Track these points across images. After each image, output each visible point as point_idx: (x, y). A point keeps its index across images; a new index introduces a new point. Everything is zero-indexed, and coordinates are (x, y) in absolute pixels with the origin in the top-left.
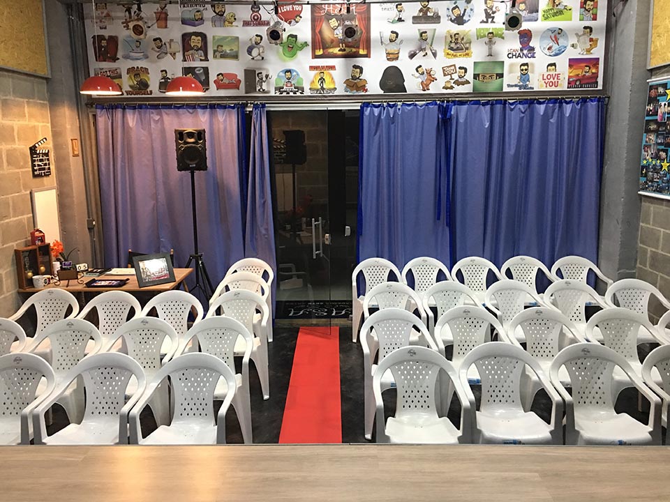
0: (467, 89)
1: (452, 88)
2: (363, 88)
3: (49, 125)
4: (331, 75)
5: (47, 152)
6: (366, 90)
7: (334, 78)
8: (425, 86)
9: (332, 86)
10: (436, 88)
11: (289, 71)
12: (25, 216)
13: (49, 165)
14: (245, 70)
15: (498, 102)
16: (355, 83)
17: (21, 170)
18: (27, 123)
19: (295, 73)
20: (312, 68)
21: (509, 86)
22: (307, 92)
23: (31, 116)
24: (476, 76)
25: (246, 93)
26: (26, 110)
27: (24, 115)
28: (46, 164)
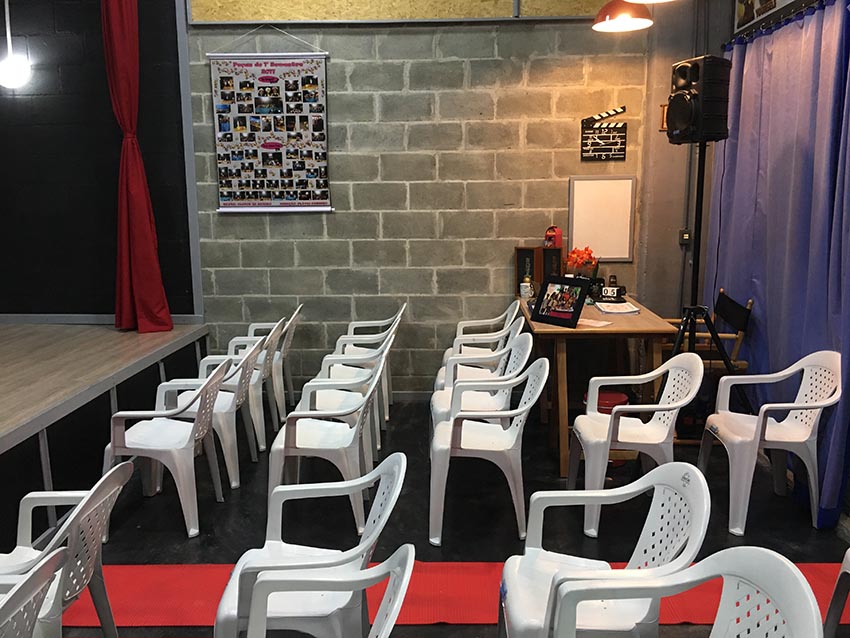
3: (644, 88)
12: (552, 210)
13: (623, 143)
18: (584, 87)
23: (594, 77)
26: (587, 69)
27: (580, 77)
28: (616, 143)
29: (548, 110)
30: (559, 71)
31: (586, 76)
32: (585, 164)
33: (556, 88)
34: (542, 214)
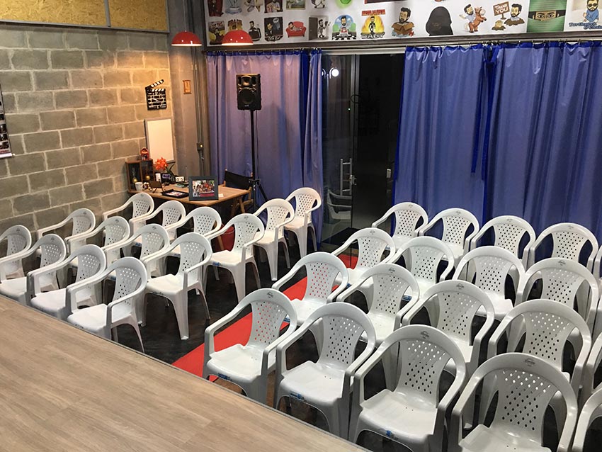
0: (520, 29)
1: (503, 28)
2: (410, 31)
3: (169, 69)
4: (380, 19)
5: (163, 90)
6: (413, 34)
7: (384, 22)
8: (473, 27)
9: (381, 31)
10: (484, 30)
11: (344, 17)
12: (138, 139)
13: (165, 100)
14: (310, 18)
15: (555, 44)
16: (402, 26)
17: (136, 104)
18: (144, 69)
19: (349, 19)
20: (365, 13)
21: (571, 25)
22: (359, 38)
23: (148, 63)
24: (531, 15)
25: (310, 39)
26: (144, 59)
27: (141, 63)
28: (162, 100)
29: (129, 82)
30: (131, 60)
31: (144, 63)
32: (149, 112)
33: (132, 69)
34: (134, 141)
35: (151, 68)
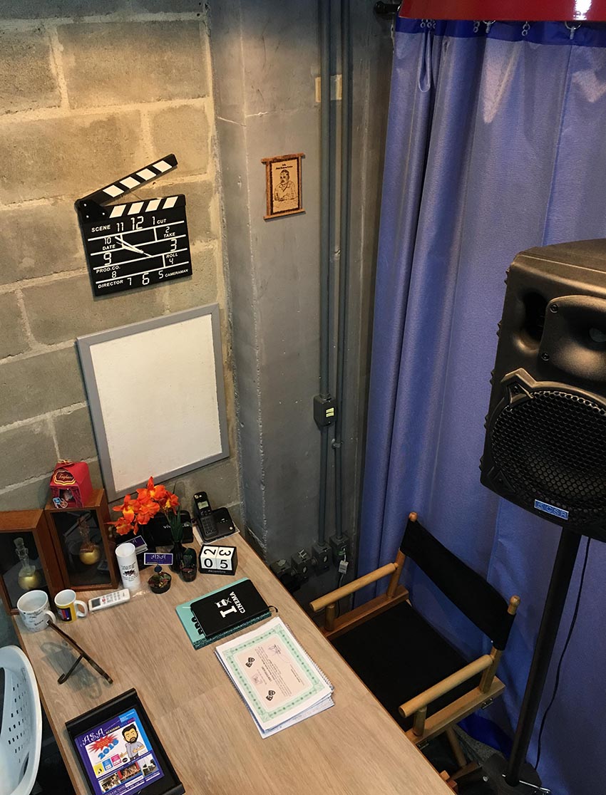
3: (207, 104)
5: (170, 203)
12: (48, 416)
13: (184, 243)
17: (28, 283)
18: (63, 112)
23: (85, 82)
26: (60, 62)
28: (166, 246)
31: (62, 83)
32: (105, 303)
34: (24, 433)
35: (102, 106)
